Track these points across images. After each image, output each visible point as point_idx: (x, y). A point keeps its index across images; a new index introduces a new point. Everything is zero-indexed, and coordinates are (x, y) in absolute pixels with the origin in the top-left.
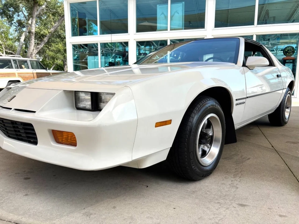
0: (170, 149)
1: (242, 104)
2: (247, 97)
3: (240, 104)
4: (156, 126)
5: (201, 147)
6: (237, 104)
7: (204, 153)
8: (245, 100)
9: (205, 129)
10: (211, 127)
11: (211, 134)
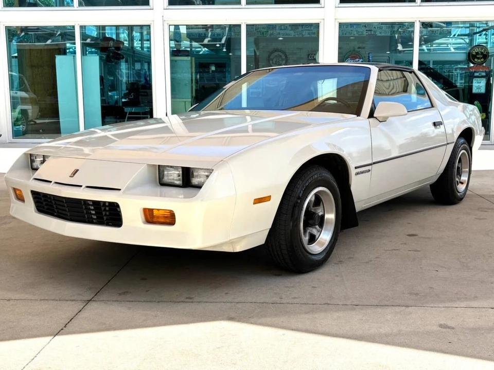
0: (269, 230)
1: (366, 173)
2: (374, 163)
3: (362, 173)
4: (254, 203)
5: (308, 231)
6: (357, 174)
7: (312, 239)
8: (371, 166)
9: (313, 207)
10: (321, 203)
11: (320, 214)
